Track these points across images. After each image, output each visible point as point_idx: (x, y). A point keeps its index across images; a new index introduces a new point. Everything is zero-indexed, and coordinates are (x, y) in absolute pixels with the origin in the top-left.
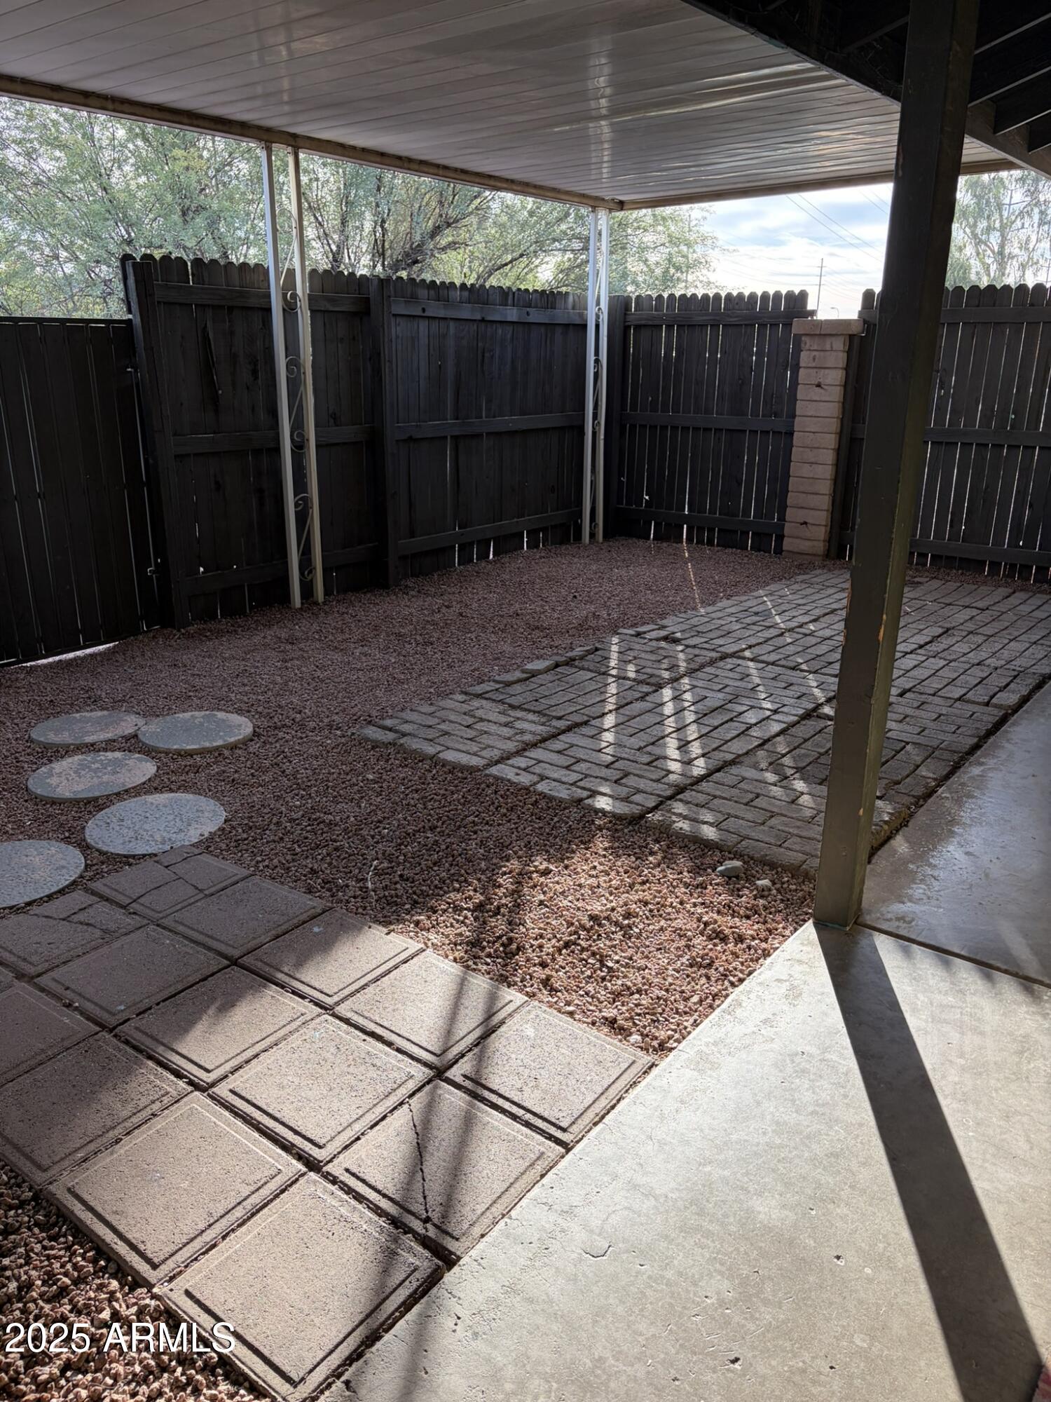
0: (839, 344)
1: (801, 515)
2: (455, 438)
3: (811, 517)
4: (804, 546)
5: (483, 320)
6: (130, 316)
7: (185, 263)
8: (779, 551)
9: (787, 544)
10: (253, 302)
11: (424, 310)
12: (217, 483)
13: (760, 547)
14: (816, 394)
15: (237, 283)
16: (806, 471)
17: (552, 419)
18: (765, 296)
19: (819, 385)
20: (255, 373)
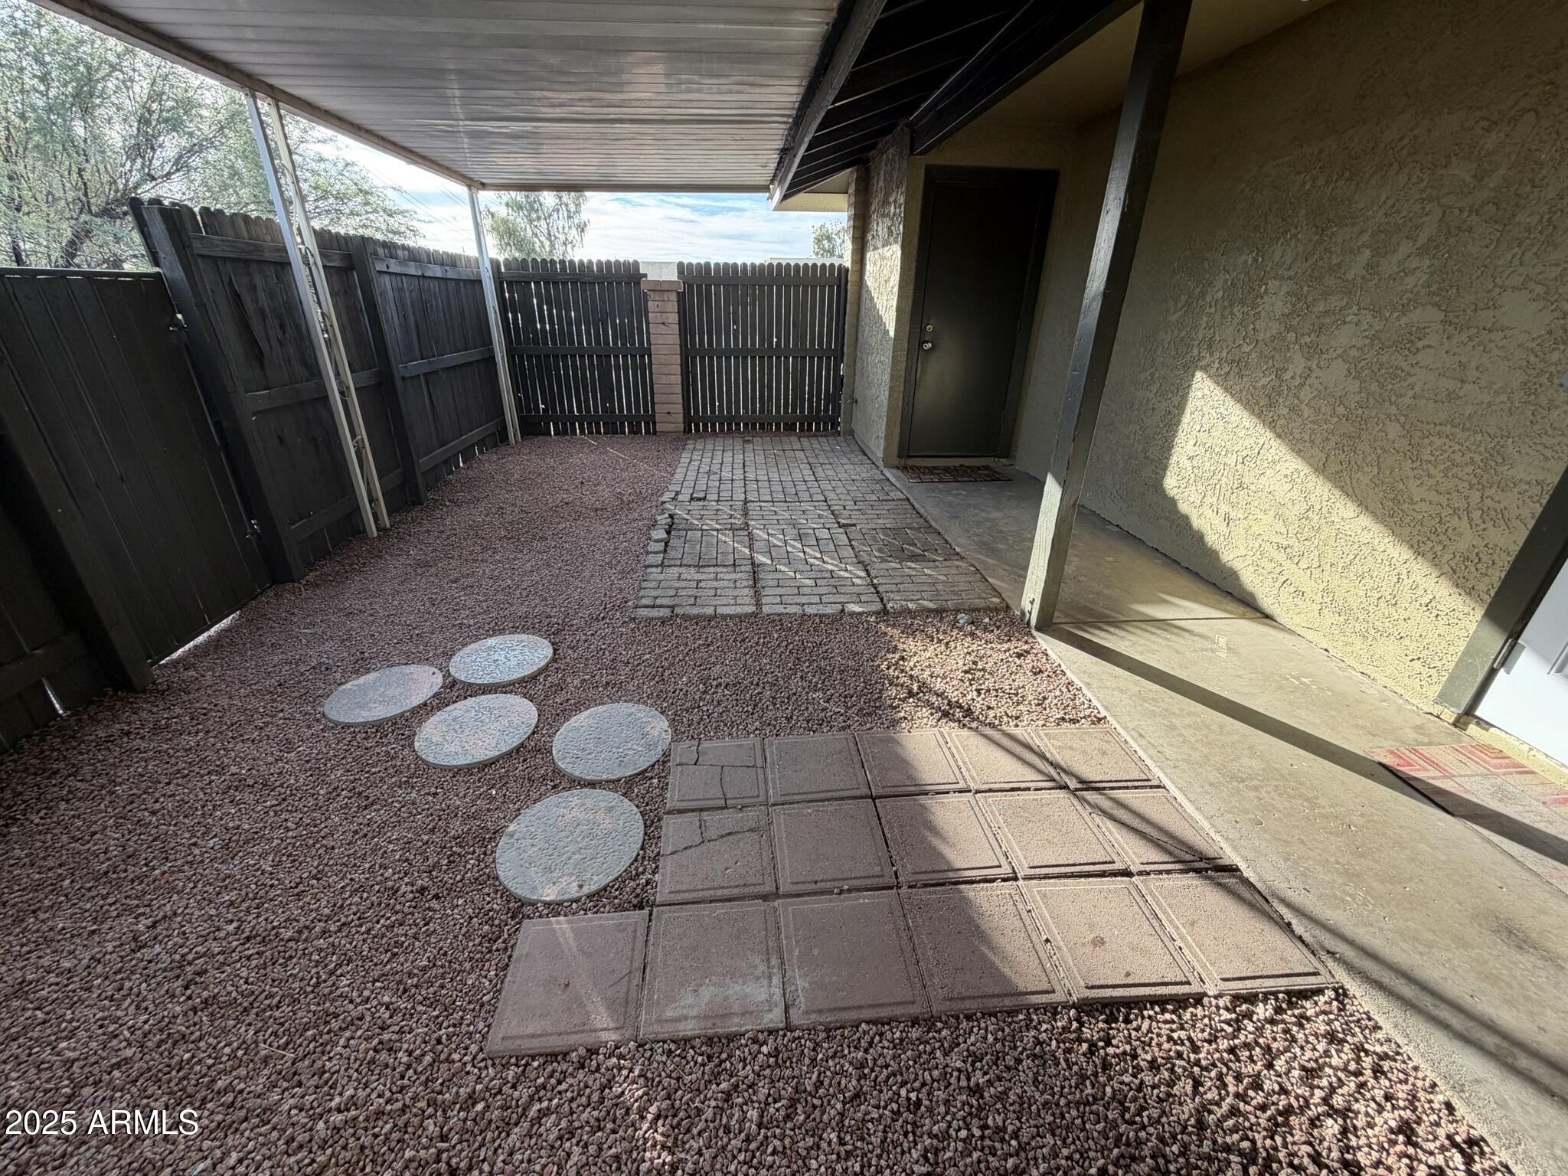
0: (674, 297)
1: (666, 408)
2: (425, 375)
3: (671, 408)
4: (671, 427)
5: (423, 276)
6: (157, 269)
7: (193, 214)
8: (655, 433)
9: (659, 427)
10: (269, 256)
11: (388, 267)
12: (279, 437)
13: (635, 431)
14: (663, 329)
15: (246, 235)
16: (664, 379)
17: (473, 355)
18: (599, 263)
19: (663, 324)
20: (282, 326)
